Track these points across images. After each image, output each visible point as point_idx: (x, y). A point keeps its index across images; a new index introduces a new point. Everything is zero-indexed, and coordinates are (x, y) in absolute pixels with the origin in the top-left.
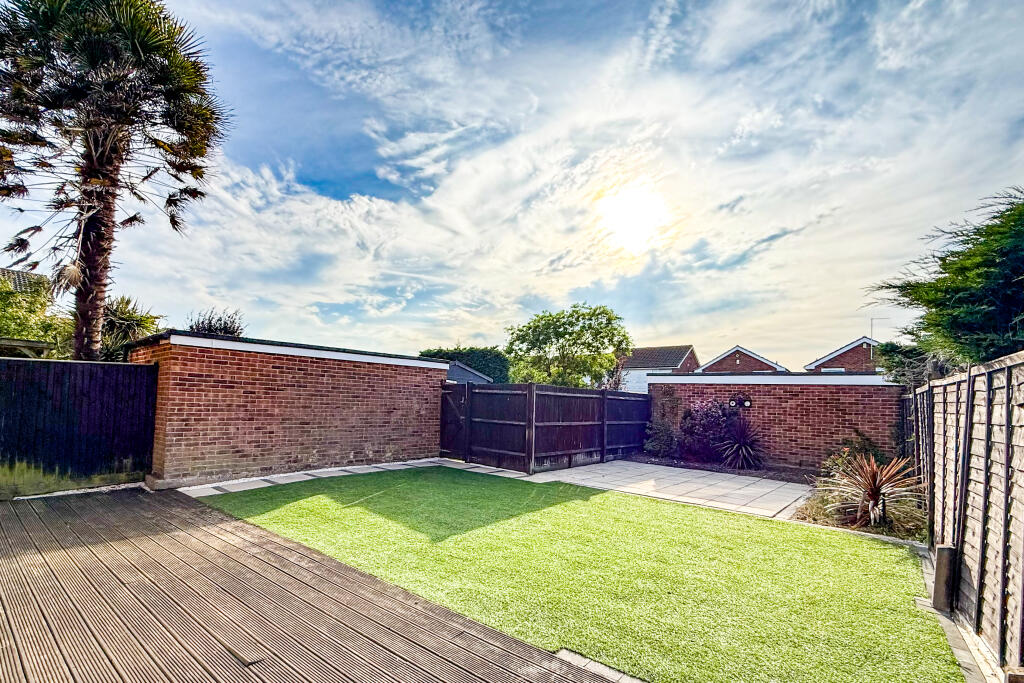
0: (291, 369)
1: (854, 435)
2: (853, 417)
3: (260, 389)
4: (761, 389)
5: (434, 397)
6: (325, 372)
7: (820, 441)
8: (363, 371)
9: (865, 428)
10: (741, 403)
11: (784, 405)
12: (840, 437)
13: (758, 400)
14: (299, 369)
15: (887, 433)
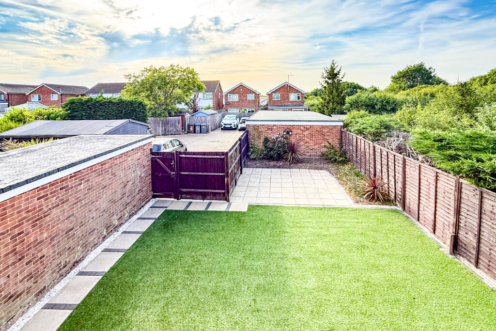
0: (55, 192)
1: (327, 144)
2: (327, 137)
3: (28, 225)
4: (296, 127)
5: (146, 162)
6: (81, 180)
7: (316, 147)
8: (107, 166)
9: (330, 141)
10: (288, 133)
11: (304, 133)
12: (323, 145)
13: (295, 131)
14: (61, 189)
15: (337, 142)
